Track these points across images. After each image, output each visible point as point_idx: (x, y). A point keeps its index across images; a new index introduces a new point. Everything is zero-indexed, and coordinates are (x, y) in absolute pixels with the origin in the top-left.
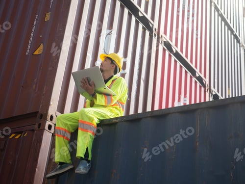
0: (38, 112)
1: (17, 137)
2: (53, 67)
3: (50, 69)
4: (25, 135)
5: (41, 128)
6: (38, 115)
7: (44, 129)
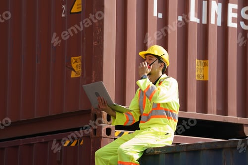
0: (91, 110)
1: (73, 144)
2: (98, 42)
3: (95, 43)
4: (82, 143)
5: (97, 135)
6: (91, 114)
7: (101, 137)
